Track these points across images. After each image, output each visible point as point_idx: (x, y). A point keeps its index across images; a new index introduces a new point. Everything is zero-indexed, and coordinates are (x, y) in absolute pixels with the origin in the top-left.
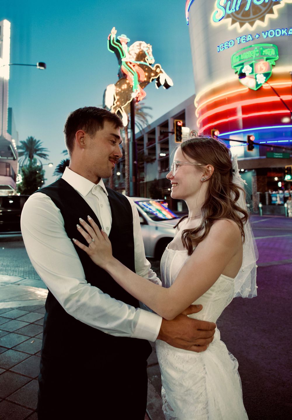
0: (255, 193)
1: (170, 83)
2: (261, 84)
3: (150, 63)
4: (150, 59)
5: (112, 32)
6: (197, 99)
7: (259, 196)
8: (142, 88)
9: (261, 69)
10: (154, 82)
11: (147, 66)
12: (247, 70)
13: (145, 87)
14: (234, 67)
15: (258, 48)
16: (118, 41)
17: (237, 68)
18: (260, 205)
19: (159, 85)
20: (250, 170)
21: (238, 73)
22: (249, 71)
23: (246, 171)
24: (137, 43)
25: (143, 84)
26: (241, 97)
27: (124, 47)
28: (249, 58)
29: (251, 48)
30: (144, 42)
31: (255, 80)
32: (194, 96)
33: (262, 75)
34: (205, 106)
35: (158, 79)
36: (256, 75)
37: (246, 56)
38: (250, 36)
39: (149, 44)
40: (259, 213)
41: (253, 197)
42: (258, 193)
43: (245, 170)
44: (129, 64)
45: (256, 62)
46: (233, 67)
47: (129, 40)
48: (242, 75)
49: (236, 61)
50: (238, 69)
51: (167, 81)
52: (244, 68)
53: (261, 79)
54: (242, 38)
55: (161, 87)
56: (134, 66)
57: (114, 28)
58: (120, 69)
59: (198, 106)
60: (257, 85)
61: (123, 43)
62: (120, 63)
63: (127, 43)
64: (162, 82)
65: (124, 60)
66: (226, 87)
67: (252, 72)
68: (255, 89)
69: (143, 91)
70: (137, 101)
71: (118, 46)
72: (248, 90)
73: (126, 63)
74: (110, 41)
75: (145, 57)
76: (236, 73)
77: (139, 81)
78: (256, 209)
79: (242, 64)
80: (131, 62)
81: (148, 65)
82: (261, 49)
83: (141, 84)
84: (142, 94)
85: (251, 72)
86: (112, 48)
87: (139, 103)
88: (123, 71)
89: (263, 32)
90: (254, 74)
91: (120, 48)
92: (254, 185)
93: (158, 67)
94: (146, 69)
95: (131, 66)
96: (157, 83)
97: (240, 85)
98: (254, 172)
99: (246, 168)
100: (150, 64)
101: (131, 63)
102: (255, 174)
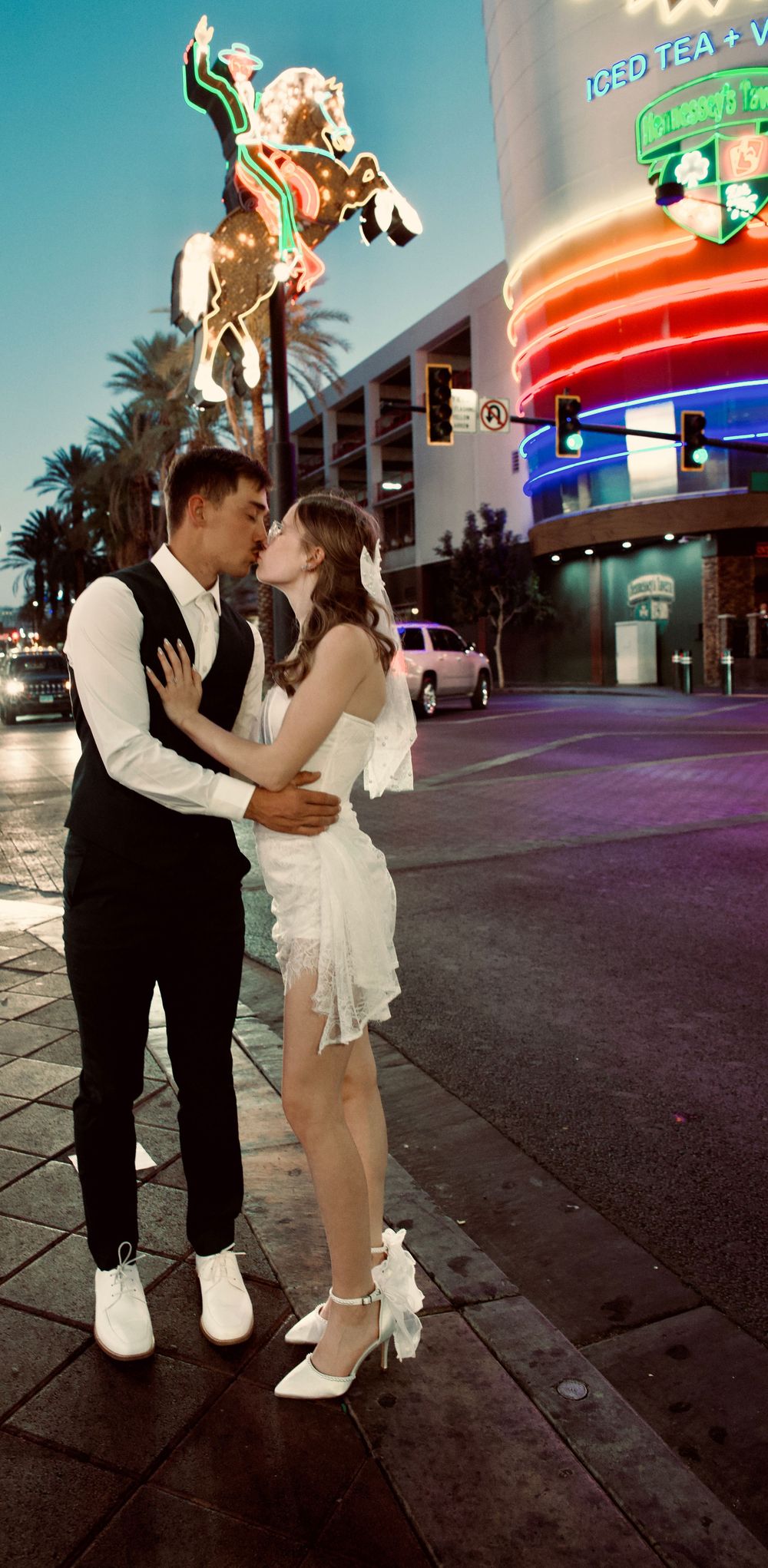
0: (711, 618)
1: (412, 222)
2: (740, 221)
3: (339, 149)
5: (197, 33)
6: (511, 281)
7: (724, 624)
8: (310, 245)
9: (744, 164)
10: (353, 218)
11: (327, 162)
12: (691, 169)
13: (321, 239)
14: (644, 158)
15: (735, 84)
16: (220, 68)
17: (655, 161)
18: (728, 660)
19: (371, 230)
20: (695, 536)
21: (660, 182)
22: (700, 170)
23: (683, 541)
24: (290, 75)
25: (316, 230)
26: (668, 271)
27: (243, 91)
28: (699, 125)
29: (709, 87)
30: (314, 71)
31: (719, 208)
32: (501, 270)
33: (746, 189)
34: (541, 305)
35: (369, 210)
36: (724, 188)
37: (687, 115)
38: (704, 36)
39: (334, 79)
40: (725, 692)
41: (706, 632)
42: (724, 616)
43: (678, 537)
44: (261, 155)
45: (723, 137)
46: (640, 157)
47: (260, 65)
48: (671, 192)
49: (653, 133)
50: (661, 164)
51: (401, 214)
52: (683, 159)
53: (743, 201)
54: (677, 44)
55: (377, 240)
56: (280, 162)
57: (204, 19)
58: (232, 172)
59: (514, 306)
60: (728, 225)
61: (240, 78)
62: (230, 151)
63: (252, 77)
64: (384, 221)
65: (242, 141)
66: (617, 233)
67: (711, 177)
68: (721, 241)
69: (312, 254)
70: (295, 294)
71: (222, 88)
72: (695, 244)
73: (252, 151)
74: (190, 68)
75: (320, 129)
76: (652, 181)
77: (299, 218)
78: (716, 674)
79: (676, 147)
80: (269, 145)
81: (331, 155)
82: (745, 86)
83: (306, 228)
84: (313, 267)
85: (705, 175)
86: (198, 95)
87: (302, 299)
88: (240, 183)
89: (753, 21)
90: (718, 183)
91: (230, 96)
92: (708, 590)
93: (366, 163)
94: (326, 173)
95: (270, 162)
96: (363, 224)
97: (669, 224)
98: (709, 545)
99: (679, 531)
100: (339, 154)
101: (268, 152)
102: (714, 551)
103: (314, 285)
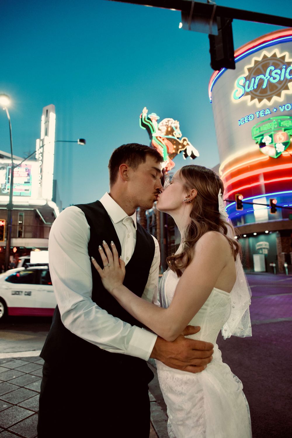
0: (280, 253)
1: (196, 154)
2: (280, 152)
3: (178, 137)
4: (178, 133)
5: (143, 111)
6: (221, 168)
7: (284, 256)
8: (171, 159)
9: (280, 139)
10: (181, 153)
11: (175, 140)
12: (267, 140)
13: (174, 158)
14: (255, 138)
15: (277, 120)
16: (149, 119)
17: (257, 138)
18: (286, 265)
19: (186, 156)
20: (274, 231)
21: (259, 143)
22: (269, 140)
23: (271, 233)
24: (166, 120)
25: (172, 156)
26: (262, 165)
27: (154, 123)
28: (268, 130)
29: (270, 121)
30: (172, 119)
31: (274, 149)
32: (219, 166)
33: (282, 145)
34: (229, 174)
35: (185, 151)
36: (275, 144)
37: (265, 128)
38: (268, 110)
39: (176, 121)
40: (285, 272)
41: (279, 258)
42: (283, 253)
43: (269, 232)
44: (159, 138)
45: (275, 133)
46: (253, 138)
47: (158, 118)
48: (262, 145)
49: (256, 132)
50: (259, 139)
51: (193, 152)
52: (264, 138)
53: (281, 148)
54: (261, 112)
55: (188, 158)
56: (163, 140)
57: (145, 108)
58: (151, 142)
59: (223, 174)
60: (277, 153)
61: (153, 121)
62: (151, 137)
63: (157, 121)
64: (189, 154)
65: (154, 135)
66: (249, 156)
67: (272, 142)
68: (276, 157)
69: (172, 161)
70: (167, 171)
71: (149, 123)
72: (269, 158)
73: (157, 137)
74: (142, 119)
75: (173, 132)
76: (257, 143)
77: (168, 153)
78: (282, 269)
79: (262, 135)
80: (161, 136)
81: (176, 138)
82: (279, 121)
83: (170, 155)
84: (171, 164)
85: (271, 141)
86: (143, 125)
87: (169, 172)
88: (153, 145)
89: (280, 106)
90: (274, 143)
91: (151, 125)
92: (278, 246)
93: (184, 140)
94: (175, 142)
95: (161, 140)
96: (184, 155)
97: (261, 153)
98: (278, 234)
99: (271, 230)
100: (178, 138)
101: (160, 138)
102: (279, 235)
103: (172, 169)
